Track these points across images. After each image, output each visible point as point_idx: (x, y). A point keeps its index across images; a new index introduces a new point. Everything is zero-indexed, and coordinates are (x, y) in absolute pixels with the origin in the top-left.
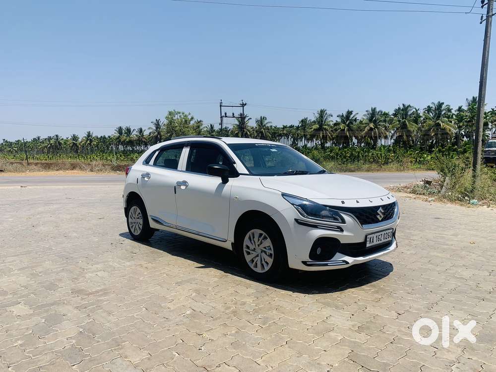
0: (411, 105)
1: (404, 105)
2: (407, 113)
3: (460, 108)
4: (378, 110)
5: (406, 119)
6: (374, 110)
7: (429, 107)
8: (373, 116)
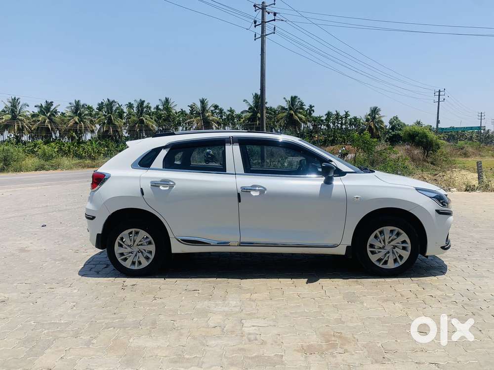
0: (116, 101)
1: (108, 100)
2: (111, 108)
3: (157, 107)
4: (82, 103)
5: (111, 114)
6: (78, 103)
7: (130, 103)
8: (77, 108)
